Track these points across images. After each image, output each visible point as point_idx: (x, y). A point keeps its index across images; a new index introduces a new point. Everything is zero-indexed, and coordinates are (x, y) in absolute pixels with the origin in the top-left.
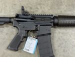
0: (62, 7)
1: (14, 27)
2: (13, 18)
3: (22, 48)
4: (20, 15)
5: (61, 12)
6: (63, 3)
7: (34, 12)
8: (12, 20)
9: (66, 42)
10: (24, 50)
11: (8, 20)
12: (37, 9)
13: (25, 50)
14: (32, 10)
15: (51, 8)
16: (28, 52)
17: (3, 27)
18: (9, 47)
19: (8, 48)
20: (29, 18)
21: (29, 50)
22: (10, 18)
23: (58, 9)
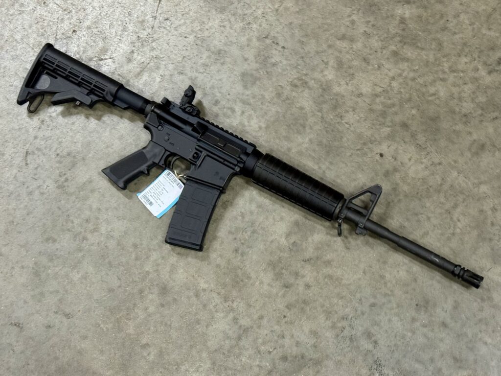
0: (300, 139)
1: (146, 127)
2: (153, 103)
3: (139, 190)
4: (174, 105)
5: (289, 150)
6: (308, 130)
7: (217, 116)
8: (149, 108)
9: (254, 232)
10: (140, 196)
11: (139, 104)
12: (229, 112)
13: (143, 200)
14: (215, 109)
15: (267, 127)
16: (148, 206)
17: (121, 117)
18: (108, 171)
19: (103, 171)
20: (191, 125)
21: (151, 204)
22: (147, 101)
23: (287, 138)
